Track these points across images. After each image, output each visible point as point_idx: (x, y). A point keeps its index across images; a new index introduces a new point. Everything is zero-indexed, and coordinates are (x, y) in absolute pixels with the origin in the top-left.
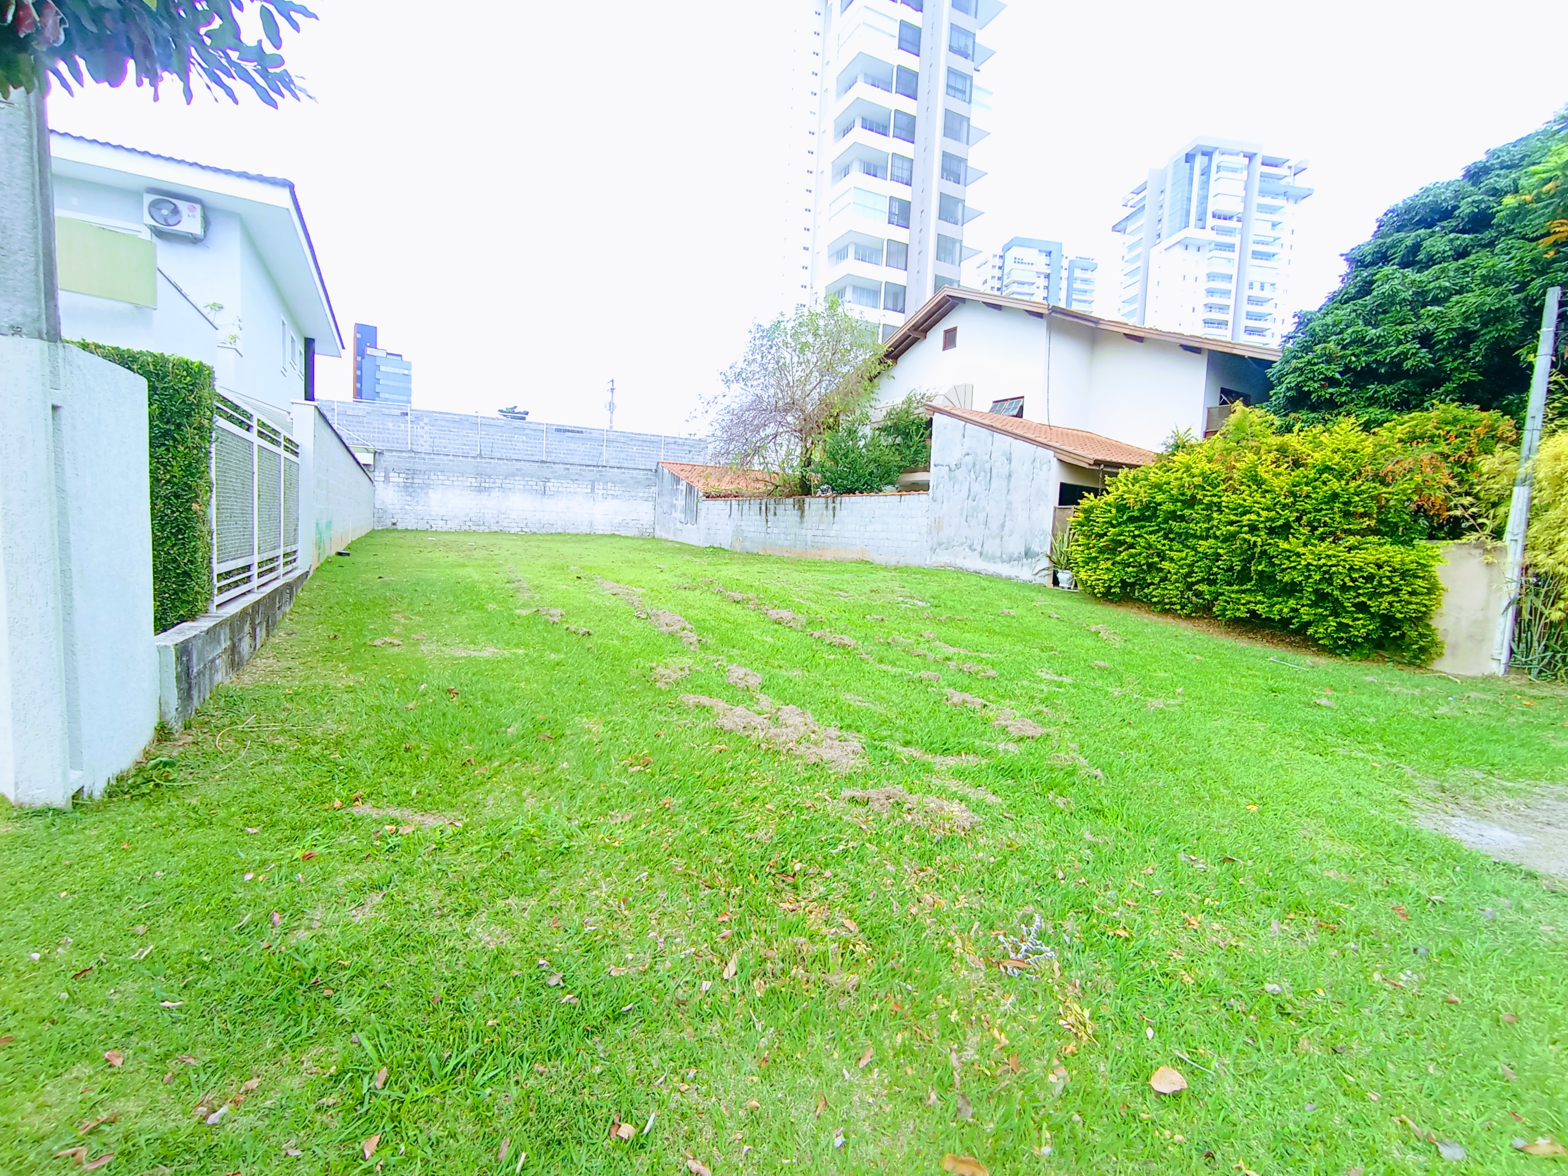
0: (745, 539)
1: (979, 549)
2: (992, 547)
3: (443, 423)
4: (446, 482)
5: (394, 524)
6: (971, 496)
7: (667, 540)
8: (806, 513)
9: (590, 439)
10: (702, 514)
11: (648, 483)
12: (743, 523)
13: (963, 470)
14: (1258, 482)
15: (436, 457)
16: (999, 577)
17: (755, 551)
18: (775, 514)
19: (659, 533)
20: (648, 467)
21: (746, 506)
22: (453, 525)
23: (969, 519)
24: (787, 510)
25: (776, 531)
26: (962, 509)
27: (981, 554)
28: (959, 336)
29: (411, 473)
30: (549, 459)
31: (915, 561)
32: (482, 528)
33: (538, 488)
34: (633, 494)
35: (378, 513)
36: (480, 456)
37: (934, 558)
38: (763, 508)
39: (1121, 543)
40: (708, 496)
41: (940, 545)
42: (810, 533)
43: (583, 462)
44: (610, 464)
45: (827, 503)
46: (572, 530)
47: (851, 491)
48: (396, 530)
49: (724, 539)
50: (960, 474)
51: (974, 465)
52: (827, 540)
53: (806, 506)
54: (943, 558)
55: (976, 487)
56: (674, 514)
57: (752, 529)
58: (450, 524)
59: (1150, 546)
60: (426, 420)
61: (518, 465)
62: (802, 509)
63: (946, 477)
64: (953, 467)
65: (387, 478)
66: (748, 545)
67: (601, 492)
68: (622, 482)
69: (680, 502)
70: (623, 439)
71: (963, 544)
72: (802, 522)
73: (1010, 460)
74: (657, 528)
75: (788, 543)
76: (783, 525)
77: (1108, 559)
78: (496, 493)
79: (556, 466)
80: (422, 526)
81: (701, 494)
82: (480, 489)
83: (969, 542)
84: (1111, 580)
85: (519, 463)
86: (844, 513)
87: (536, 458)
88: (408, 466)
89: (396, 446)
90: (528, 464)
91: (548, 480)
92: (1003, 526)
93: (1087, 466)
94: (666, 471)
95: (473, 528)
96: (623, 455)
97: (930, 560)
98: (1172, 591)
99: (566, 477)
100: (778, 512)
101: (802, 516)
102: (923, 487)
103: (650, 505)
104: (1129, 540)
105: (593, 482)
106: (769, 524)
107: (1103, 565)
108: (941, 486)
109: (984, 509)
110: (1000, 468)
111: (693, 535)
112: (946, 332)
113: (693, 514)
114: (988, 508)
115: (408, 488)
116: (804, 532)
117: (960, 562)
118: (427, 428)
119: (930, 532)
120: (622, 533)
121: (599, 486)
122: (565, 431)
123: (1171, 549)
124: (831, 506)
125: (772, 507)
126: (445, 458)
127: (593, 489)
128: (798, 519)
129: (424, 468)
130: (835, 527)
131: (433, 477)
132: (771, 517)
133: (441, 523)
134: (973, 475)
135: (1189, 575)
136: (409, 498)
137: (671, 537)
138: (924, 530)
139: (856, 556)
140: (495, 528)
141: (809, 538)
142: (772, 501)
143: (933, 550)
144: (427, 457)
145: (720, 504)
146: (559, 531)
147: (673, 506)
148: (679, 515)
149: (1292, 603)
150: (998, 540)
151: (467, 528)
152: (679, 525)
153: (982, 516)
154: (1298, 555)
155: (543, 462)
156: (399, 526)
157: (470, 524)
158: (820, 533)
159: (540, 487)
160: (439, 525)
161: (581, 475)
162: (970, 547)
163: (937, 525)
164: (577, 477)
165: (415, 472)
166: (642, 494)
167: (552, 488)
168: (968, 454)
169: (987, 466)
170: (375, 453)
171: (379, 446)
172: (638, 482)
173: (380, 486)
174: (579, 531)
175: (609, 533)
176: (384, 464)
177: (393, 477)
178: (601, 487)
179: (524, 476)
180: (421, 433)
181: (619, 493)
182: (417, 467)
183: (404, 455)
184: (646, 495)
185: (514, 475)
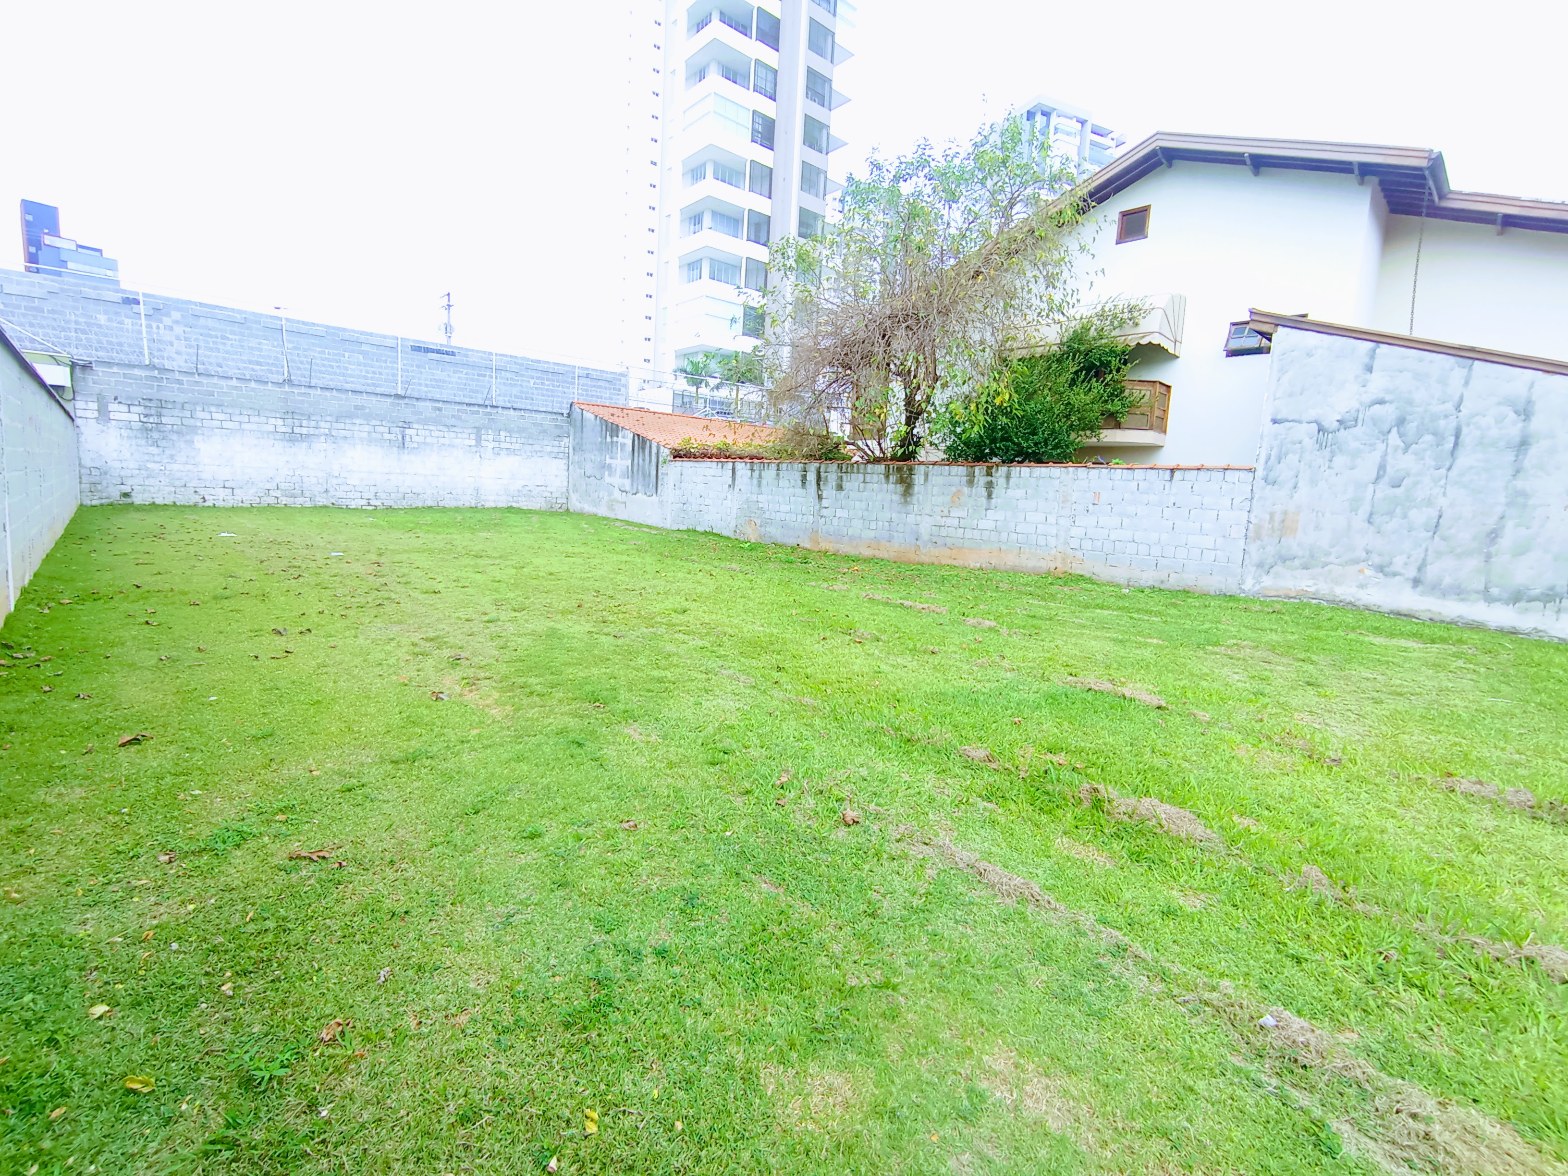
0: (764, 524)
1: (1411, 573)
2: (1455, 571)
3: (210, 323)
4: (228, 425)
5: (126, 495)
6: (1389, 479)
7: (591, 516)
8: (916, 490)
9: (467, 364)
10: (668, 480)
11: (557, 432)
12: (761, 498)
13: (1366, 430)
15: (204, 380)
16: (1476, 627)
17: (792, 543)
18: (840, 488)
19: (575, 504)
20: (555, 409)
21: (770, 474)
22: (246, 496)
23: (1377, 519)
24: (870, 486)
25: (841, 513)
27: (1416, 581)
28: (1153, 223)
29: (154, 406)
30: (408, 392)
32: (300, 500)
33: (392, 437)
34: (537, 448)
35: (90, 475)
36: (289, 382)
37: (1267, 581)
38: (811, 478)
40: (678, 455)
41: (1286, 559)
42: (927, 522)
43: (461, 399)
44: (502, 404)
45: (971, 476)
46: (449, 503)
48: (131, 505)
49: (720, 520)
51: (1401, 422)
52: (971, 534)
53: (917, 481)
55: (1406, 463)
56: (608, 479)
57: (786, 508)
58: (240, 495)
60: (176, 315)
61: (359, 400)
62: (905, 486)
63: (1308, 442)
64: (1331, 424)
65: (102, 412)
66: (774, 532)
67: (491, 445)
68: (521, 430)
69: (621, 461)
70: (515, 368)
71: (1357, 561)
73: (1524, 415)
74: (574, 497)
75: (871, 534)
76: (858, 505)
78: (320, 445)
79: (421, 404)
80: (186, 498)
81: (664, 452)
82: (292, 438)
83: (1377, 560)
85: (357, 397)
86: (1015, 493)
87: (387, 390)
88: (147, 392)
89: (118, 357)
90: (374, 400)
91: (407, 425)
92: (1494, 535)
94: (589, 416)
95: (284, 501)
96: (515, 391)
97: (1253, 584)
99: (437, 422)
100: (846, 485)
101: (907, 493)
103: (561, 464)
105: (478, 429)
106: (825, 503)
109: (1429, 503)
111: (651, 512)
112: (1124, 214)
113: (648, 480)
114: (1442, 503)
115: (151, 431)
116: (911, 518)
117: (1346, 591)
118: (178, 330)
119: (1254, 537)
120: (524, 504)
121: (488, 436)
122: (428, 350)
124: (979, 480)
125: (832, 477)
126: (223, 383)
127: (479, 440)
128: (897, 498)
129: (181, 398)
130: (993, 514)
131: (200, 415)
132: (829, 493)
133: (222, 493)
134: (1395, 442)
136: (154, 450)
137: (603, 512)
138: (1236, 532)
139: (1046, 565)
140: (322, 501)
141: (926, 529)
142: (831, 469)
143: (1265, 567)
144: (185, 379)
145: (709, 468)
146: (429, 503)
147: (606, 467)
148: (618, 480)
150: (1473, 563)
151: (272, 501)
152: (617, 495)
153: (1421, 516)
155: (397, 396)
156: (137, 499)
157: (278, 493)
158: (953, 522)
159: (396, 436)
160: (219, 497)
161: (459, 418)
162: (1381, 569)
163: (1279, 526)
164: (453, 421)
165: (162, 405)
166: (549, 449)
167: (415, 438)
168: (1381, 402)
169: (1447, 426)
170: (73, 366)
171: (81, 355)
172: (545, 431)
173: (89, 428)
174: (460, 504)
175: (504, 505)
176: (97, 388)
177: (118, 411)
178: (491, 438)
179: (368, 417)
180: (167, 336)
181: (517, 446)
182: (165, 395)
183: (137, 372)
184: (556, 450)
185: (350, 416)
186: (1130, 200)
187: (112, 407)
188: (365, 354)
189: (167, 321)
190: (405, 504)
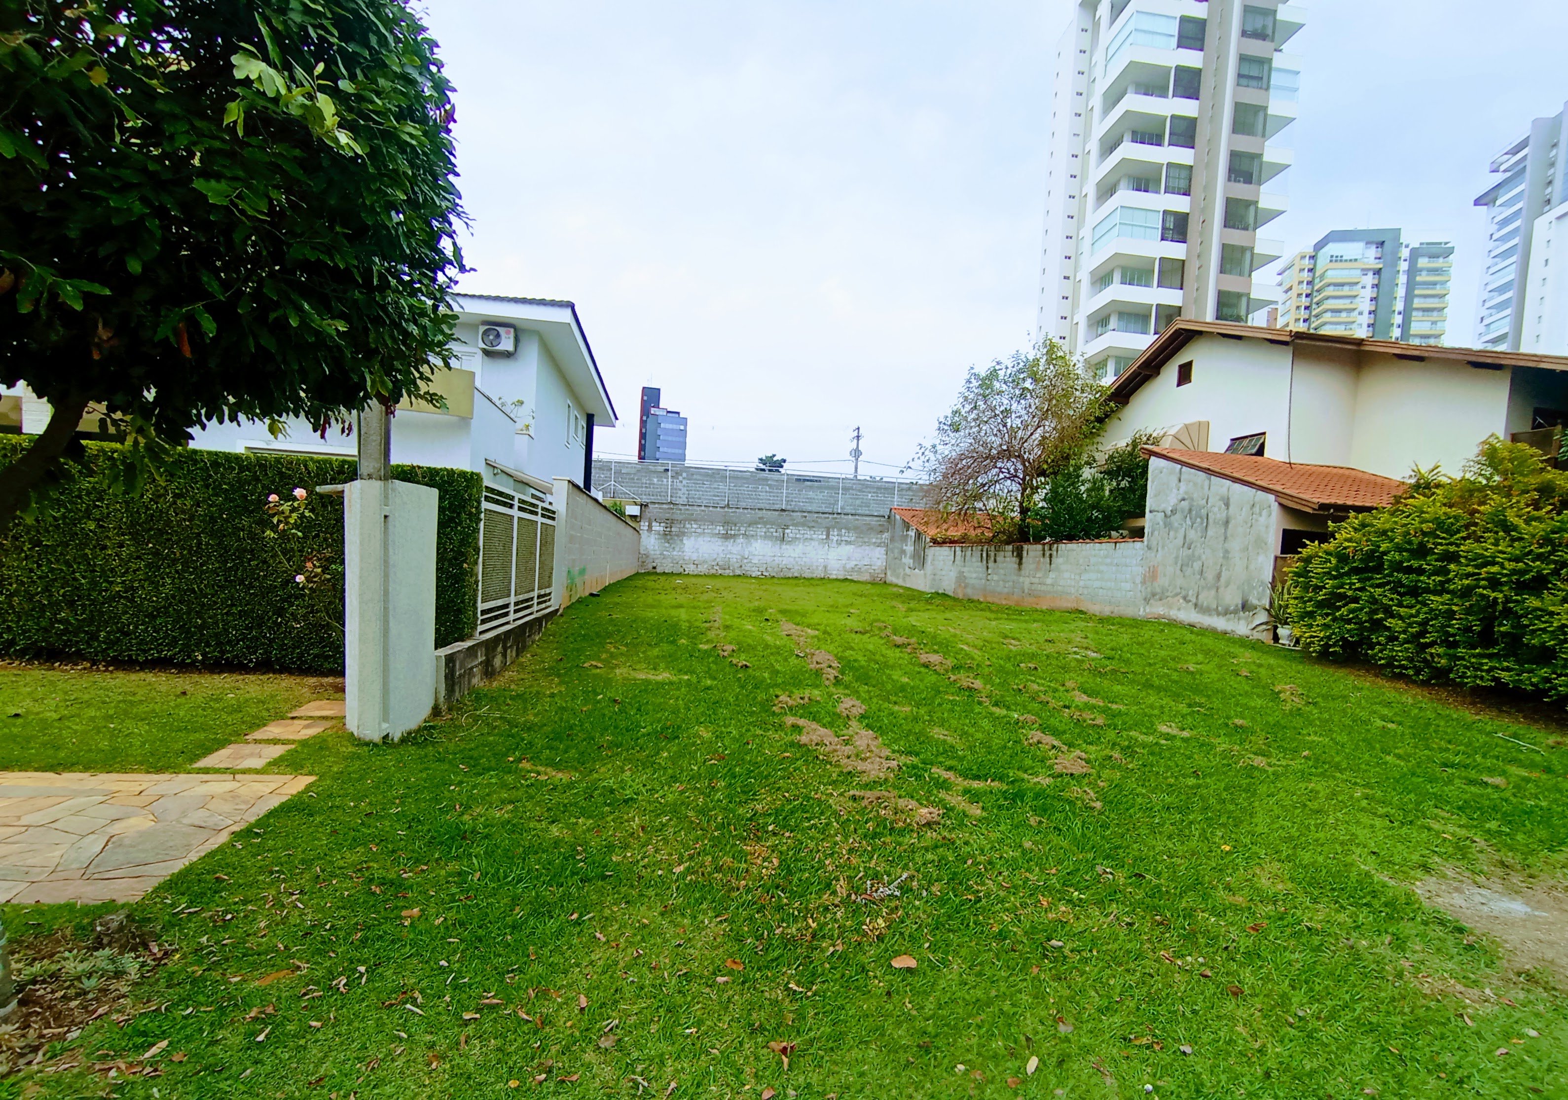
0: (965, 587)
1: (1194, 600)
2: (1207, 598)
3: (698, 477)
4: (699, 530)
5: (654, 568)
6: (1187, 544)
7: (896, 586)
8: (1024, 560)
9: (828, 488)
10: (929, 559)
11: (880, 529)
12: (965, 569)
13: (1178, 516)
14: (1508, 528)
15: (691, 508)
16: (1215, 631)
17: (975, 598)
18: (995, 561)
19: (891, 578)
20: (881, 513)
21: (969, 553)
22: (703, 569)
23: (1184, 568)
24: (1006, 559)
25: (996, 578)
26: (1177, 558)
27: (1196, 605)
28: (1195, 370)
29: (670, 522)
30: (789, 507)
31: (1130, 612)
32: (727, 571)
33: (777, 534)
34: (866, 539)
35: (643, 558)
36: (728, 506)
37: (1148, 609)
38: (984, 555)
39: (1343, 597)
40: (935, 542)
41: (1154, 595)
42: (1027, 581)
43: (820, 510)
44: (846, 511)
45: (1044, 550)
46: (807, 575)
47: (1071, 538)
48: (656, 574)
49: (948, 585)
50: (1176, 520)
51: (1190, 511)
52: (1043, 588)
53: (1025, 553)
54: (1158, 609)
55: (1192, 535)
56: (904, 560)
57: (974, 575)
58: (700, 568)
59: (1374, 601)
60: (684, 475)
61: (761, 514)
62: (1020, 557)
63: (1161, 523)
64: (1169, 513)
65: (650, 526)
66: (969, 591)
67: (835, 539)
68: (856, 528)
69: (909, 548)
71: (1177, 595)
72: (1020, 569)
73: (1227, 505)
74: (889, 573)
75: (1006, 590)
76: (1002, 571)
77: (1327, 615)
78: (741, 540)
79: (795, 514)
80: (677, 569)
81: (928, 540)
82: (726, 537)
83: (1184, 593)
84: (1329, 638)
85: (760, 512)
86: (1060, 560)
87: (777, 507)
88: (668, 516)
89: (659, 499)
90: (769, 513)
91: (787, 527)
92: (1219, 576)
93: (1311, 511)
94: (898, 517)
95: (720, 572)
96: (858, 502)
97: (1143, 611)
98: (1401, 652)
99: (804, 524)
100: (998, 559)
101: (1020, 563)
102: (1139, 533)
103: (882, 550)
104: (1350, 593)
105: (828, 528)
106: (990, 571)
107: (1320, 620)
108: (1156, 533)
109: (1199, 558)
110: (1218, 513)
111: (920, 581)
112: (1181, 367)
113: (920, 560)
114: (1204, 557)
115: (667, 536)
116: (1021, 579)
117: (1174, 614)
118: (684, 482)
119: (1144, 582)
120: (855, 577)
121: (834, 533)
122: (805, 480)
123: (1400, 605)
124: (1047, 553)
125: (992, 554)
126: (699, 508)
127: (828, 535)
128: (1016, 566)
129: (681, 517)
130: (1052, 575)
131: (688, 526)
132: (991, 564)
133: (692, 567)
134: (1189, 522)
135: (1422, 634)
136: (667, 544)
137: (900, 582)
138: (1138, 580)
139: (1070, 605)
140: (738, 572)
141: (1026, 586)
142: (993, 548)
143: (1147, 600)
144: (683, 508)
145: (945, 550)
146: (796, 575)
147: (903, 552)
148: (908, 561)
149: (1544, 672)
150: (1213, 592)
151: (714, 571)
152: (908, 571)
153: (1197, 565)
154: (1552, 614)
155: (783, 510)
156: (659, 570)
157: (718, 567)
158: (1036, 580)
159: (779, 534)
160: (691, 569)
161: (817, 522)
162: (1185, 598)
163: (1152, 575)
164: (812, 524)
165: (673, 522)
166: (875, 540)
167: (790, 535)
168: (1183, 499)
169: (1204, 512)
170: (641, 505)
171: (645, 499)
172: (871, 529)
173: (644, 534)
174: (814, 575)
175: (843, 577)
176: (649, 515)
177: (656, 527)
178: (836, 533)
179: (765, 524)
180: (680, 486)
181: (853, 539)
182: (675, 517)
183: (665, 506)
184: (879, 541)
185: (756, 523)
186: (1182, 358)
187: (654, 524)
188: (770, 486)
189: (680, 479)
190: (782, 574)
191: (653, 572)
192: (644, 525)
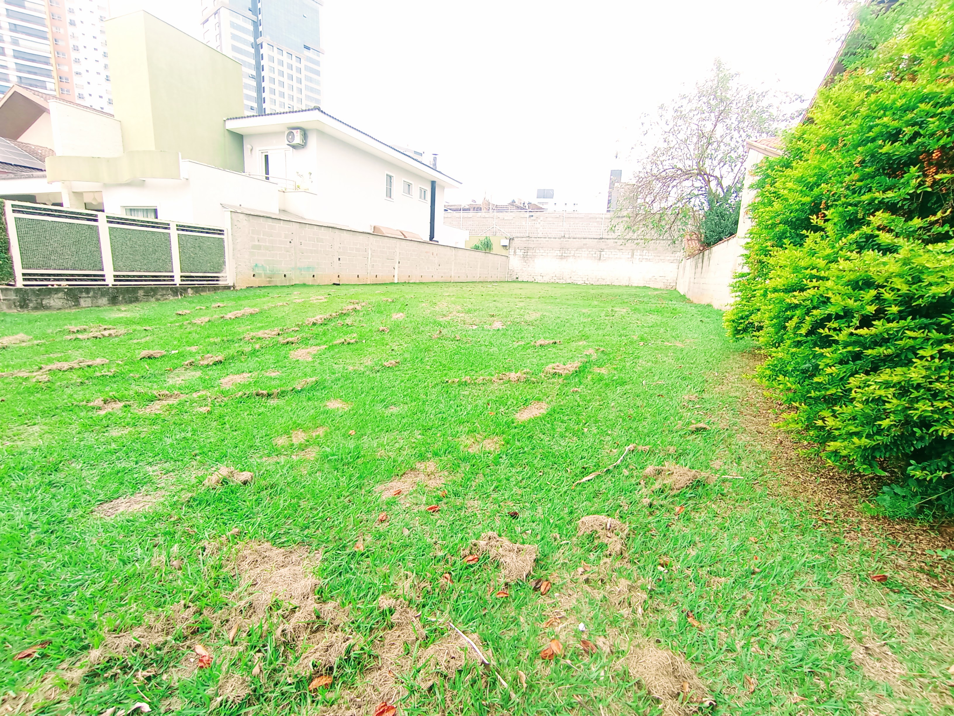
4: (544, 254)
5: (517, 278)
8: (704, 265)
11: (674, 250)
15: (539, 239)
19: (678, 286)
22: (546, 279)
29: (526, 249)
30: (606, 237)
32: (562, 281)
33: (596, 255)
34: (662, 258)
35: (510, 272)
36: (563, 237)
46: (616, 283)
47: (718, 242)
48: (518, 282)
60: (541, 218)
61: (585, 241)
65: (515, 252)
67: (638, 257)
68: (654, 249)
69: (683, 262)
72: (701, 272)
74: (678, 283)
78: (571, 260)
79: (609, 241)
80: (530, 279)
82: (562, 257)
85: (585, 240)
87: (598, 236)
88: (526, 245)
89: (522, 235)
90: (590, 240)
91: (602, 250)
95: (557, 281)
99: (614, 248)
103: (675, 265)
105: (633, 250)
115: (525, 257)
118: (542, 223)
120: (652, 286)
121: (637, 253)
126: (544, 240)
127: (632, 255)
129: (533, 246)
131: (537, 251)
133: (540, 278)
136: (525, 264)
140: (569, 281)
144: (535, 239)
146: (608, 283)
151: (553, 281)
155: (600, 238)
156: (519, 280)
157: (555, 278)
159: (598, 255)
160: (539, 279)
161: (625, 246)
164: (622, 247)
165: (528, 249)
166: (669, 258)
167: (605, 256)
170: (510, 239)
171: (512, 235)
173: (511, 257)
174: (621, 284)
175: (642, 285)
176: (514, 245)
177: (519, 252)
178: (638, 254)
179: (588, 248)
181: (651, 257)
182: (530, 246)
183: (524, 239)
184: (672, 258)
185: (581, 248)
187: (517, 251)
189: (539, 221)
190: (598, 283)
191: (516, 281)
192: (512, 251)
